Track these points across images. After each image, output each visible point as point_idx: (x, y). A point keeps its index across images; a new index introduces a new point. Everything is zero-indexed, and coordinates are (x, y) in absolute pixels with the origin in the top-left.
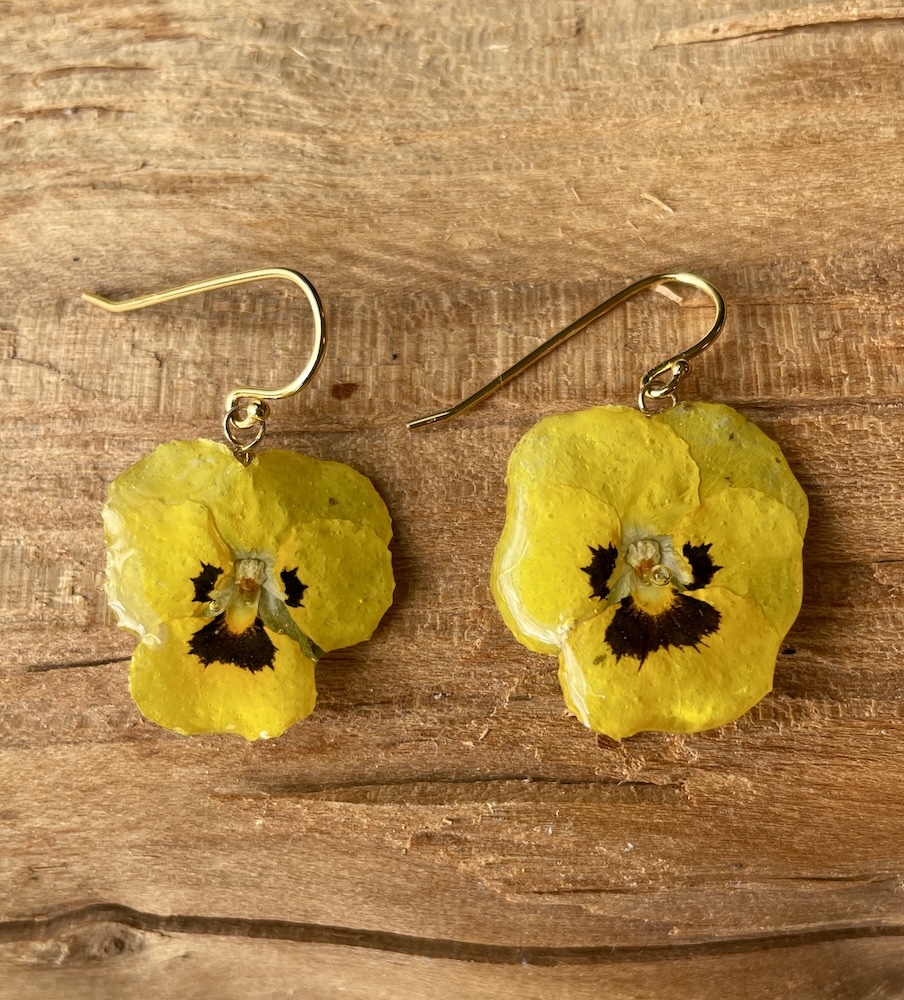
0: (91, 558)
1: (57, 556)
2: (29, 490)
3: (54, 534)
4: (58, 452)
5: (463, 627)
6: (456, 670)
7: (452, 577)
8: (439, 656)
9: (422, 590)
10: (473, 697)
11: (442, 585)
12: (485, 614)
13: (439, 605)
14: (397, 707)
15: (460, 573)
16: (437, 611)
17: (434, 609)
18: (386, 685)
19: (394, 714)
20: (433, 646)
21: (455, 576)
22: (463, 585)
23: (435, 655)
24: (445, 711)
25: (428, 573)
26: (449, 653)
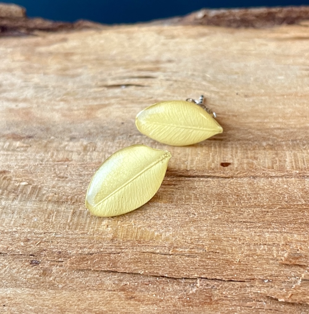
5: (278, 251)
6: (274, 270)
7: (272, 232)
8: (267, 262)
9: (259, 236)
10: (282, 283)
11: (267, 235)
12: (287, 246)
13: (266, 241)
14: (247, 283)
15: (275, 231)
16: (265, 244)
17: (265, 243)
18: (242, 274)
19: (246, 286)
20: (264, 257)
21: (273, 232)
22: (277, 236)
23: (265, 262)
24: (270, 287)
25: (261, 230)
26: (271, 262)
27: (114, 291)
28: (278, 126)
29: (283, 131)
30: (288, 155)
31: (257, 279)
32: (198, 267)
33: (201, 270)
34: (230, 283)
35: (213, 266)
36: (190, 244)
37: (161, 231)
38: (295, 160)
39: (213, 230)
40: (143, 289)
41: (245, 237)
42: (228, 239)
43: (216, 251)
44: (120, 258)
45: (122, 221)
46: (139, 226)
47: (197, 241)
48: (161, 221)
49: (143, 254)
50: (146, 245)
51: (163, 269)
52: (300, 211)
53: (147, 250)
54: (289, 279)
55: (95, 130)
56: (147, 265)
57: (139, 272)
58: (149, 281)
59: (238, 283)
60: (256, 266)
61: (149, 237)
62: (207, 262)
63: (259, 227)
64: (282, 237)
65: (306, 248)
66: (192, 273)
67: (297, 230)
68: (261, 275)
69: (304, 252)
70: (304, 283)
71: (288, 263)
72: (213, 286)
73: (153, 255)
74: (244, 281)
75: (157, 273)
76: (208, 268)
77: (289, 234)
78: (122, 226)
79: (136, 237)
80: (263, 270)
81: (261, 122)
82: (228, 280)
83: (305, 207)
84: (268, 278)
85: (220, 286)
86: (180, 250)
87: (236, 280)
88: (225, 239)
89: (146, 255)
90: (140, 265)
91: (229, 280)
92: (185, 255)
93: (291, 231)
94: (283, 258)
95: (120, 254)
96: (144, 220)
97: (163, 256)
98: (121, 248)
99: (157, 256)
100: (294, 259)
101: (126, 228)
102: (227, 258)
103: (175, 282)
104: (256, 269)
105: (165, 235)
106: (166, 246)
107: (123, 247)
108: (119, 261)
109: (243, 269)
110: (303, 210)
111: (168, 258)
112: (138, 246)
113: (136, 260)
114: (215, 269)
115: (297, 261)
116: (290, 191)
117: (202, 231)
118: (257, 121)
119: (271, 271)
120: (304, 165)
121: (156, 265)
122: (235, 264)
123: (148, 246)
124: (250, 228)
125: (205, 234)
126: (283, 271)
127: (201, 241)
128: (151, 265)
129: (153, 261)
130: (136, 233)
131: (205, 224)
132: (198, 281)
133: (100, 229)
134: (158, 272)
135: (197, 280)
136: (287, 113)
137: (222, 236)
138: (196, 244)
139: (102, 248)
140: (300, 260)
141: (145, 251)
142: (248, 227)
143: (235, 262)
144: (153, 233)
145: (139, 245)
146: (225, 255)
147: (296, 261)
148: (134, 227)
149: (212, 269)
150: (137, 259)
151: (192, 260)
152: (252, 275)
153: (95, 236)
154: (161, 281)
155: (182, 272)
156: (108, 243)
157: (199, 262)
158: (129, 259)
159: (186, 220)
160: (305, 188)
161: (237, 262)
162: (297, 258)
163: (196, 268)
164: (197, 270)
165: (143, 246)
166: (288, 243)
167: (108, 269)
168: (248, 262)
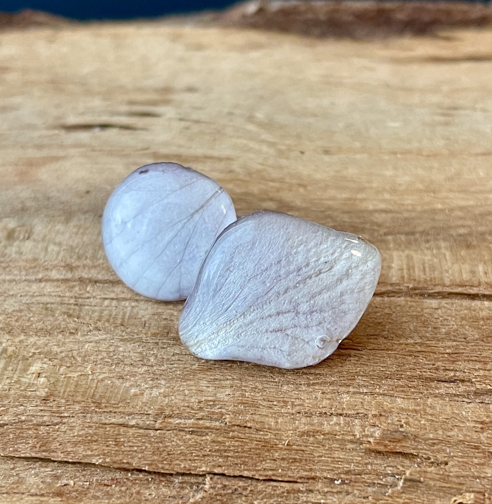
0: (59, 357)
1: (31, 354)
2: (20, 311)
3: (32, 340)
4: (49, 290)
5: (363, 427)
6: (355, 461)
7: (354, 393)
8: (342, 447)
9: (329, 399)
10: (369, 486)
11: (346, 398)
12: (383, 419)
13: (343, 409)
14: (301, 485)
15: (361, 391)
16: (341, 415)
17: (340, 412)
18: (293, 468)
19: (299, 491)
20: (337, 437)
21: (357, 393)
22: (364, 399)
23: (338, 446)
24: (344, 494)
25: (335, 388)
26: (350, 446)
27: (42, 495)
28: (382, 206)
29: (390, 215)
30: (395, 258)
31: (320, 478)
32: (209, 453)
33: (215, 459)
34: (268, 484)
35: (238, 452)
36: (198, 410)
37: (143, 386)
38: (408, 265)
39: (245, 386)
40: (99, 494)
41: (305, 402)
42: (272, 403)
43: (245, 425)
44: (58, 433)
45: (68, 367)
46: (101, 377)
47: (211, 405)
48: (145, 368)
49: (102, 428)
50: (111, 411)
51: (140, 456)
52: (410, 355)
53: (113, 420)
54: (381, 480)
55: (33, 203)
56: (110, 448)
57: (94, 461)
58: (112, 480)
59: (283, 484)
60: (321, 454)
61: (119, 396)
62: (227, 444)
63: (332, 384)
64: (373, 402)
65: (416, 422)
66: (195, 465)
67: (403, 391)
68: (328, 470)
69: (413, 430)
70: (409, 487)
71: (381, 448)
72: (236, 490)
73: (122, 429)
74: (296, 482)
75: (128, 463)
76: (229, 456)
77: (386, 398)
78: (68, 375)
79: (94, 395)
80: (332, 462)
81: (350, 199)
82: (264, 478)
83: (419, 349)
84: (342, 476)
85: (249, 489)
86: (177, 422)
87: (280, 479)
88: (265, 403)
89: (108, 429)
90: (95, 447)
91: (267, 478)
92: (186, 430)
93: (392, 392)
94: (371, 440)
95: (57, 427)
96: (112, 365)
97: (141, 431)
98: (62, 415)
99: (132, 431)
100: (393, 442)
101: (75, 379)
102: (266, 437)
103: (163, 481)
104: (320, 459)
105: (151, 394)
106: (149, 414)
107: (66, 415)
108: (55, 439)
109: (295, 459)
110: (417, 354)
111: (152, 435)
112: (96, 411)
113: (89, 438)
114: (242, 457)
115: (399, 445)
116: (395, 319)
117: (223, 387)
118: (344, 196)
119: (349, 463)
120: (425, 274)
121: (128, 449)
122: (281, 449)
123: (115, 412)
124: (314, 384)
125: (227, 393)
126: (371, 465)
127: (218, 407)
128: (117, 449)
129: (122, 440)
130: (94, 388)
131: (230, 376)
132: (208, 478)
133: (23, 380)
134: (130, 461)
135: (206, 478)
136: (400, 185)
137: (260, 398)
138: (208, 411)
139: (24, 416)
140: (404, 444)
141: (107, 422)
142: (311, 382)
143: (280, 446)
144: (127, 390)
145: (98, 410)
146: (262, 433)
147: (396, 446)
148: (90, 377)
149: (236, 457)
150: (92, 437)
151: (198, 441)
152: (311, 470)
153: (12, 392)
154: (136, 480)
155: (178, 462)
156: (36, 406)
157: (212, 444)
158: (74, 436)
159: (194, 367)
160: (422, 316)
161: (284, 445)
162: (399, 441)
163: (204, 456)
164: (206, 458)
165: (105, 412)
166: (383, 414)
167: (34, 455)
168: (306, 446)
